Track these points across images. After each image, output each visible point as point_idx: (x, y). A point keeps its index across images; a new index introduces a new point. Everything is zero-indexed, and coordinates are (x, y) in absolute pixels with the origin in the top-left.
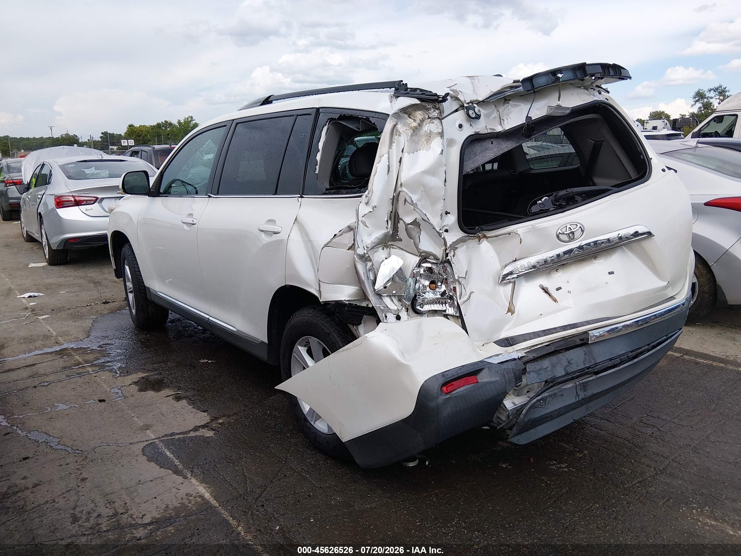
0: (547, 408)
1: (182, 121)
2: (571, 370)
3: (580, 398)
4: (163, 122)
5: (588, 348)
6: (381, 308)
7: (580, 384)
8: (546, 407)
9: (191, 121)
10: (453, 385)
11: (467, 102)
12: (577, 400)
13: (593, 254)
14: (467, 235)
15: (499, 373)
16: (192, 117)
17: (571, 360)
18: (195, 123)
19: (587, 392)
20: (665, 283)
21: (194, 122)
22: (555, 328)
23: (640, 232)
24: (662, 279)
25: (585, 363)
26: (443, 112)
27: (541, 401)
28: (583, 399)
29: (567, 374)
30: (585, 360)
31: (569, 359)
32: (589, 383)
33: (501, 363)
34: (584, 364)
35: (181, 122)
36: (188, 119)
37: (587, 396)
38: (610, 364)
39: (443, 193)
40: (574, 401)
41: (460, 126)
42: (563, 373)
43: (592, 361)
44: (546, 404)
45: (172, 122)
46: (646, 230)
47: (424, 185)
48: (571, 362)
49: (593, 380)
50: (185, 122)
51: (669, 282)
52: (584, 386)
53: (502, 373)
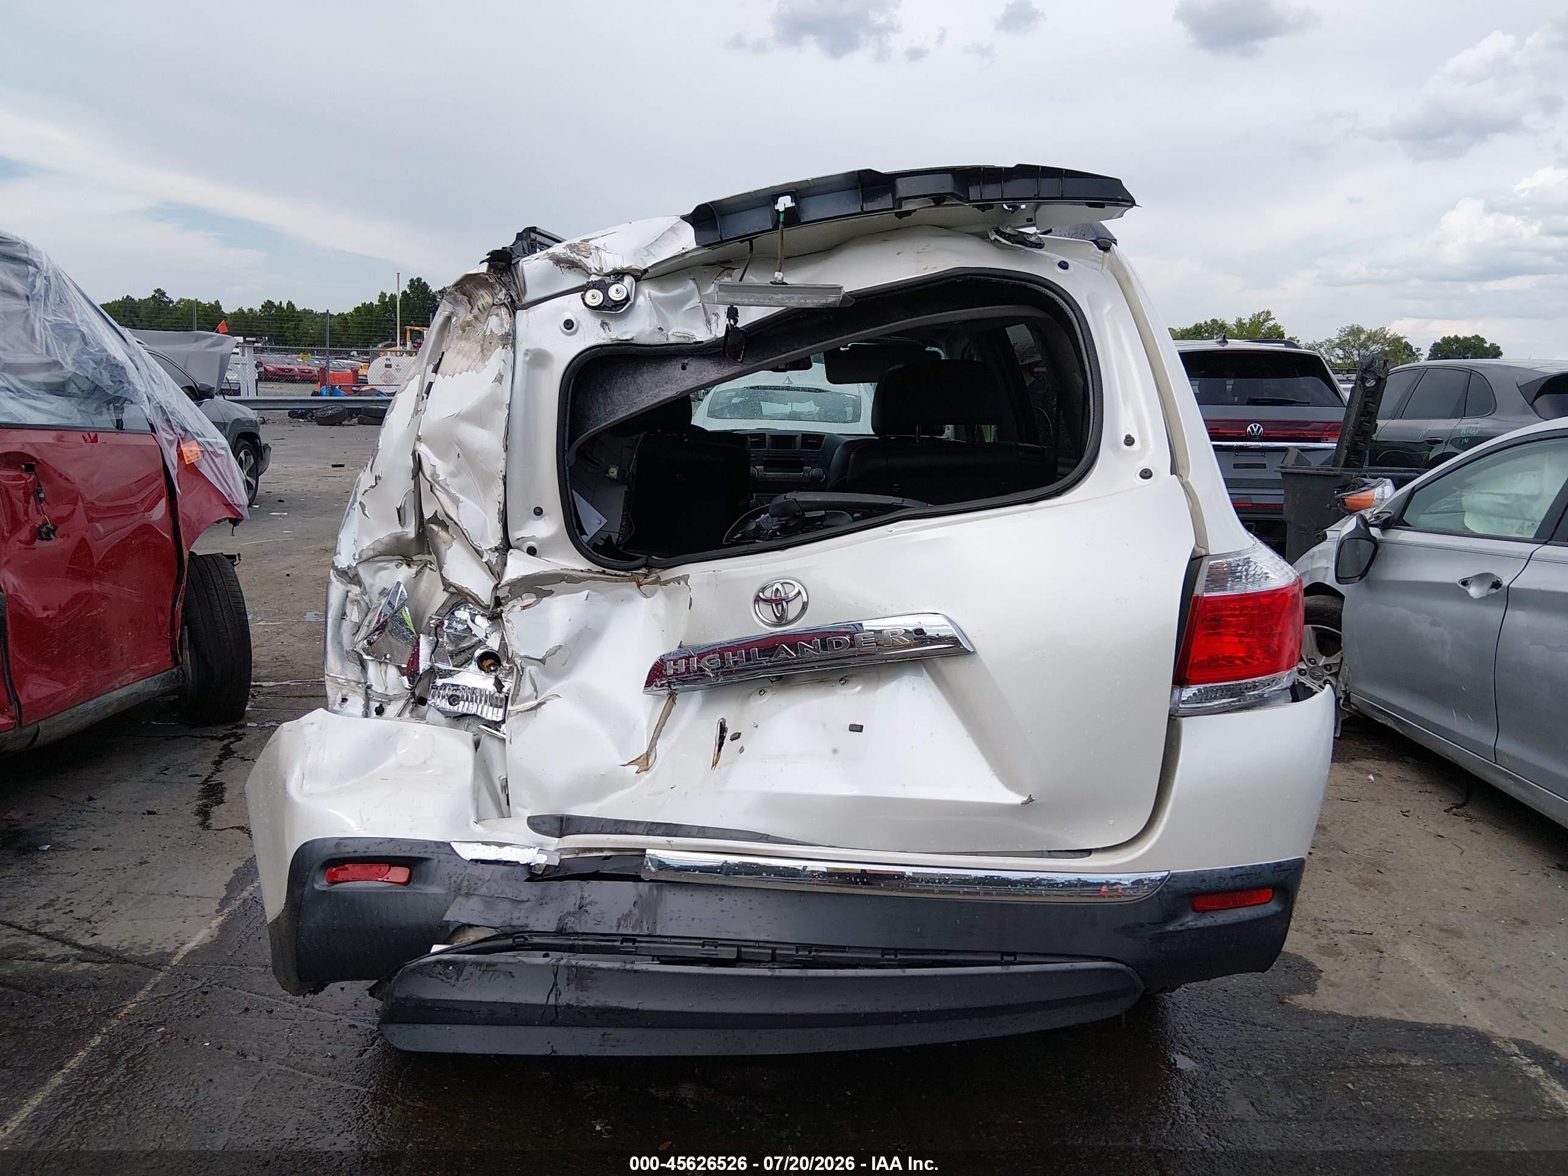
0: (462, 989)
1: (1246, 321)
2: (572, 924)
3: (564, 1000)
4: (1209, 322)
5: (655, 892)
6: (339, 680)
7: (569, 967)
8: (460, 983)
9: (1265, 321)
10: (347, 869)
11: (606, 271)
12: (552, 1001)
13: (820, 667)
14: (601, 569)
15: (453, 878)
16: (1268, 313)
17: (590, 903)
18: (1274, 326)
19: (586, 994)
20: (1017, 799)
21: (1272, 323)
22: (637, 823)
23: (930, 632)
24: (1011, 783)
25: (622, 923)
26: (524, 292)
27: (451, 968)
28: (569, 1006)
29: (561, 932)
30: (627, 916)
31: (585, 902)
32: (596, 974)
33: (477, 861)
34: (619, 926)
35: (1244, 321)
36: (1259, 315)
37: (584, 1005)
38: (697, 951)
39: (501, 465)
40: (540, 999)
41: (569, 324)
42: (552, 927)
43: (645, 926)
44: (462, 978)
45: (1226, 322)
46: (948, 631)
47: (460, 444)
48: (588, 908)
49: (609, 969)
50: (1252, 323)
51: (1030, 800)
52: (581, 977)
53: (459, 881)
